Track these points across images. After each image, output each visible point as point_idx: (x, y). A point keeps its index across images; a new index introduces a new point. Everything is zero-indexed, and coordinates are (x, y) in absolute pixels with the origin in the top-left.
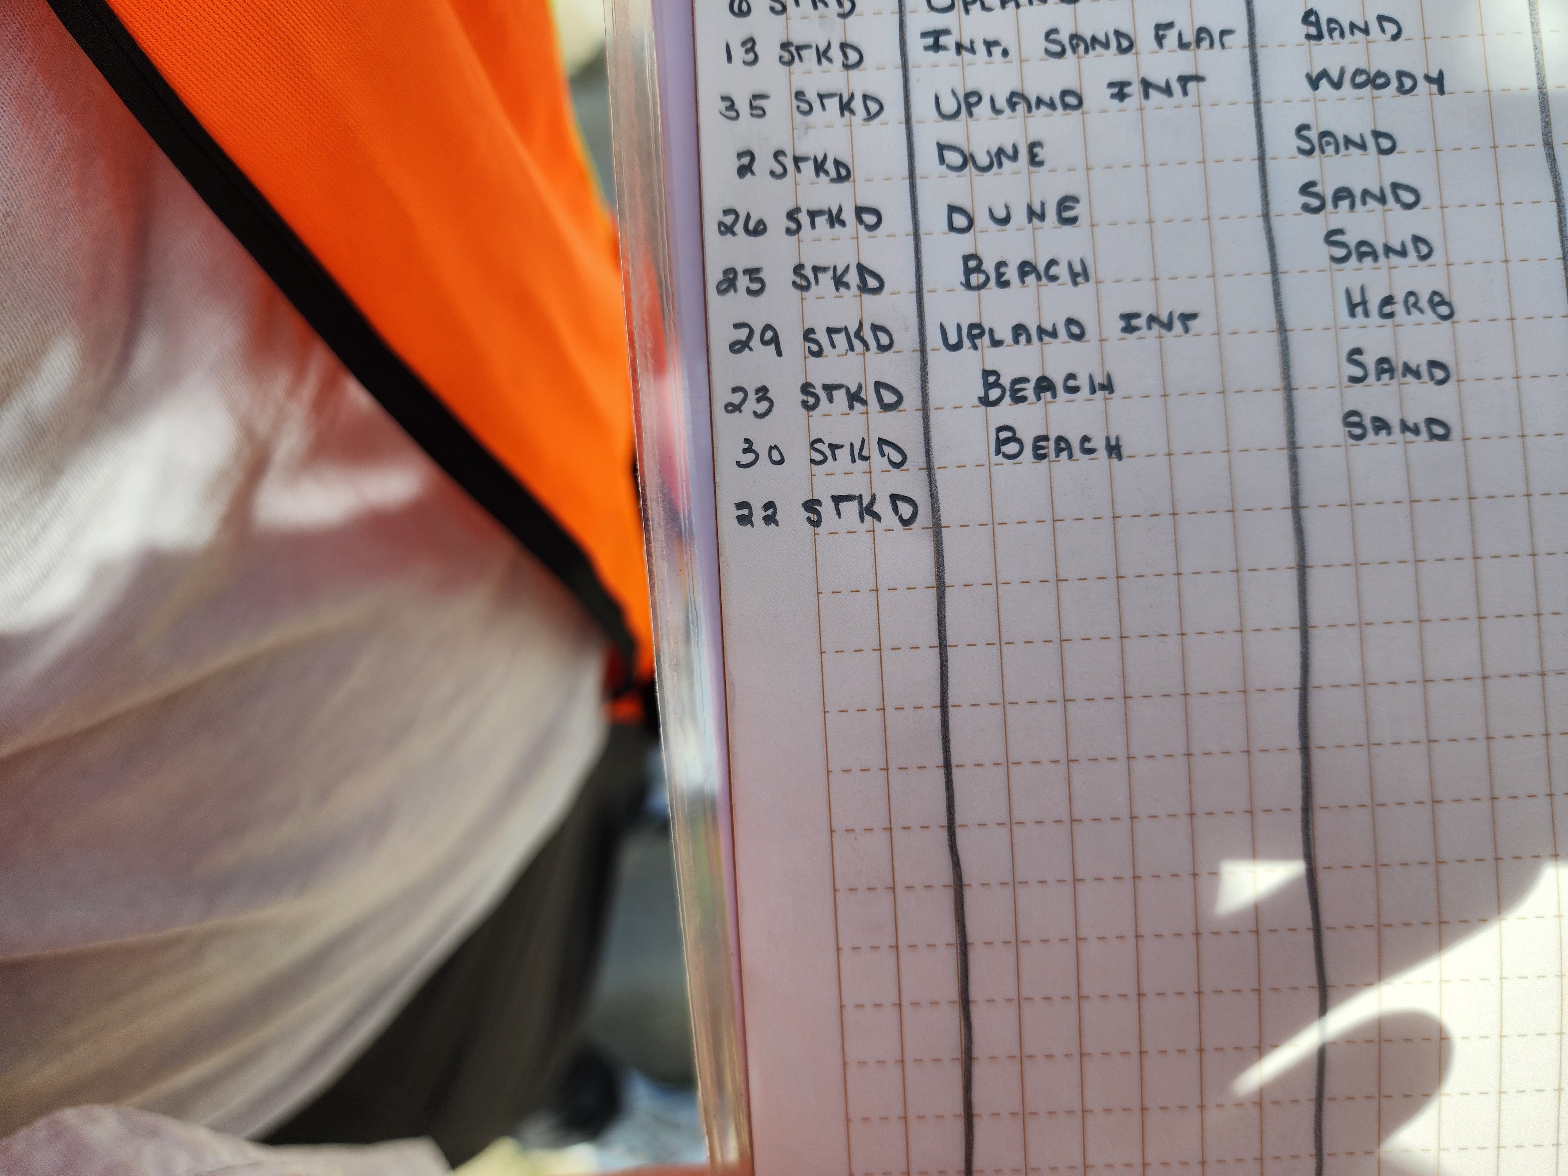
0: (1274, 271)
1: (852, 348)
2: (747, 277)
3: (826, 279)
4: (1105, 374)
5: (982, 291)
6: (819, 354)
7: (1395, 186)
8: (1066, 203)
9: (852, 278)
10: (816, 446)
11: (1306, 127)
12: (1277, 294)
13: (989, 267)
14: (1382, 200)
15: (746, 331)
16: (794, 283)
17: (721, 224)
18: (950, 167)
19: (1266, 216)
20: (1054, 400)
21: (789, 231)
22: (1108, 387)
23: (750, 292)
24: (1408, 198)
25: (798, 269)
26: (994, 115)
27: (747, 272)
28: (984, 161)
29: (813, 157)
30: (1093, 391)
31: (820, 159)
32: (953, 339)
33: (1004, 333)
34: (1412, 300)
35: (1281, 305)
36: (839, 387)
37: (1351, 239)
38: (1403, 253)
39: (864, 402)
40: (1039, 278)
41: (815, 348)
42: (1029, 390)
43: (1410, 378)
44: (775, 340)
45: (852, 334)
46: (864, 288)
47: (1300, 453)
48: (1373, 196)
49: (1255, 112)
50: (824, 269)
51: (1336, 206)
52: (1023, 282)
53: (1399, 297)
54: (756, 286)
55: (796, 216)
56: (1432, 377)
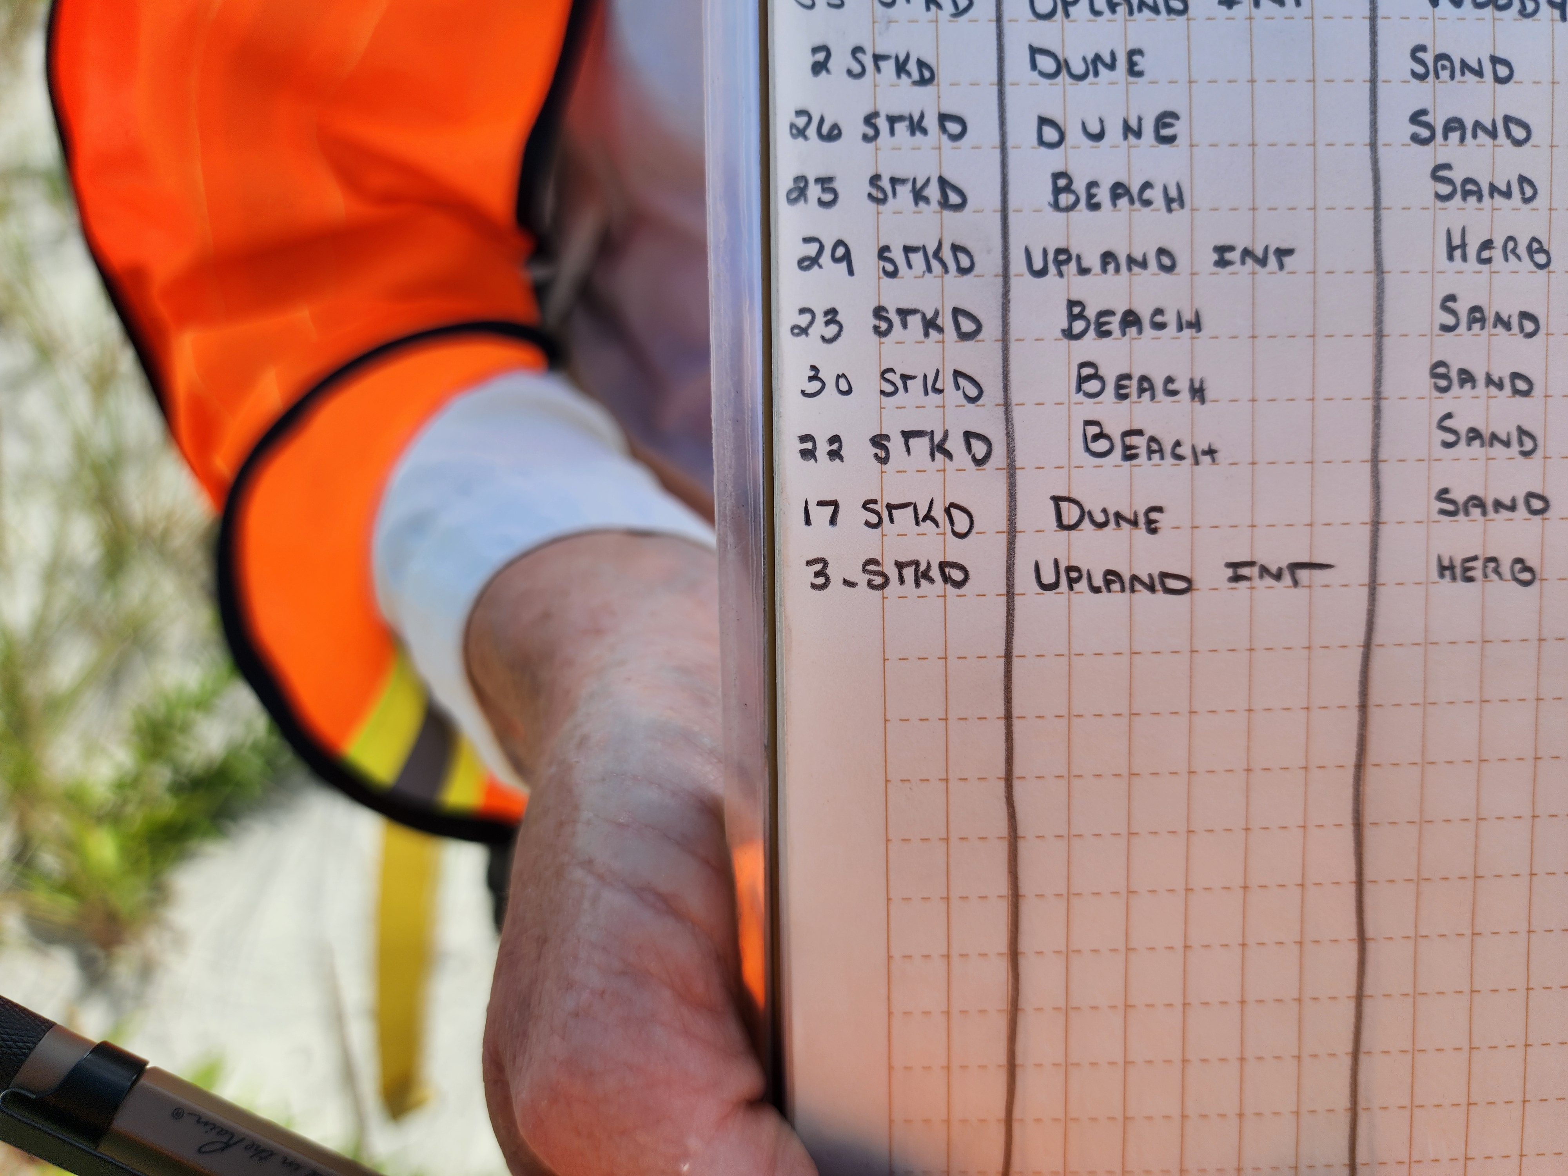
0: (1377, 207)
1: (929, 269)
2: (819, 187)
3: (905, 191)
4: (1194, 310)
5: (1071, 213)
6: (893, 274)
7: (1507, 119)
8: (1165, 119)
9: (933, 192)
10: (887, 376)
11: (1423, 48)
12: (1377, 232)
13: (1080, 186)
14: (1493, 134)
15: (815, 246)
16: (870, 195)
17: (792, 126)
18: (1042, 74)
19: (1373, 145)
20: (1139, 337)
21: (866, 138)
22: (1196, 325)
23: (821, 203)
24: (1519, 133)
25: (875, 180)
26: (1092, 17)
27: (818, 180)
28: (1078, 68)
29: (894, 56)
30: (1180, 328)
31: (902, 58)
32: (1038, 265)
33: (1092, 261)
34: (1511, 245)
35: (1380, 244)
36: (914, 312)
37: (1457, 176)
38: (1508, 194)
39: (940, 330)
40: (1132, 201)
41: (890, 268)
42: (1115, 324)
43: (1500, 329)
44: (847, 257)
45: (930, 254)
46: (945, 204)
47: (1384, 404)
48: (1485, 129)
49: (1371, 28)
50: (903, 181)
51: (1446, 137)
52: (1115, 205)
53: (1499, 243)
54: (828, 197)
55: (873, 121)
56: (1522, 329)
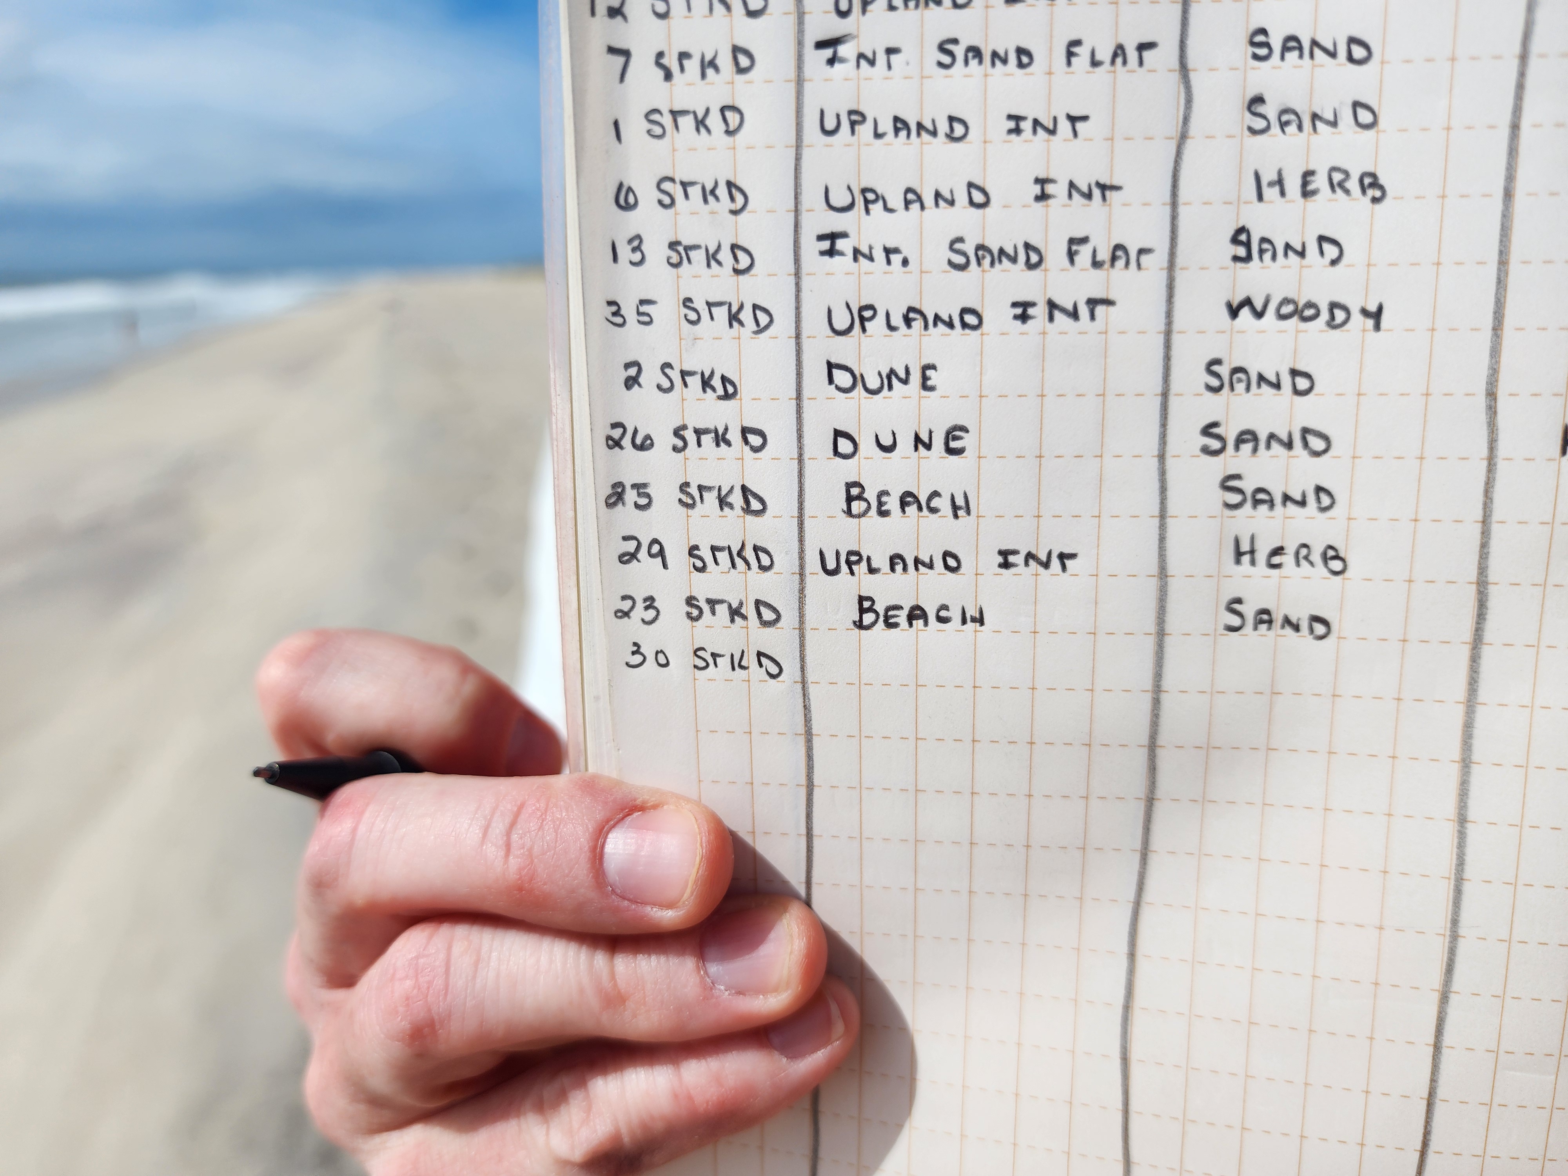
0: (1163, 515)
1: (734, 565)
2: (635, 491)
3: (711, 498)
4: (978, 607)
5: (863, 519)
6: (702, 570)
7: (1305, 431)
8: (954, 433)
9: (736, 499)
10: (699, 653)
11: (1218, 362)
12: (1162, 539)
13: (871, 495)
14: (1289, 445)
15: (634, 543)
16: (680, 500)
17: (609, 438)
18: (838, 388)
19: (1162, 457)
20: (926, 628)
21: (675, 449)
22: (980, 620)
23: (637, 506)
24: (1317, 444)
25: (684, 487)
26: (888, 332)
27: (634, 486)
28: (873, 382)
29: (700, 372)
30: (964, 622)
31: (707, 375)
32: (831, 565)
33: (881, 561)
34: (1304, 552)
35: (1165, 550)
36: (721, 602)
37: (1248, 485)
38: (1303, 503)
39: (745, 618)
40: (920, 508)
41: (699, 564)
42: (902, 617)
43: (1288, 631)
44: (661, 553)
45: (735, 553)
46: (747, 510)
47: (1164, 697)
48: (1280, 441)
49: (1165, 343)
50: (709, 489)
51: (1237, 448)
52: (904, 511)
53: (1290, 550)
54: (643, 501)
55: (682, 433)
56: (1311, 630)
